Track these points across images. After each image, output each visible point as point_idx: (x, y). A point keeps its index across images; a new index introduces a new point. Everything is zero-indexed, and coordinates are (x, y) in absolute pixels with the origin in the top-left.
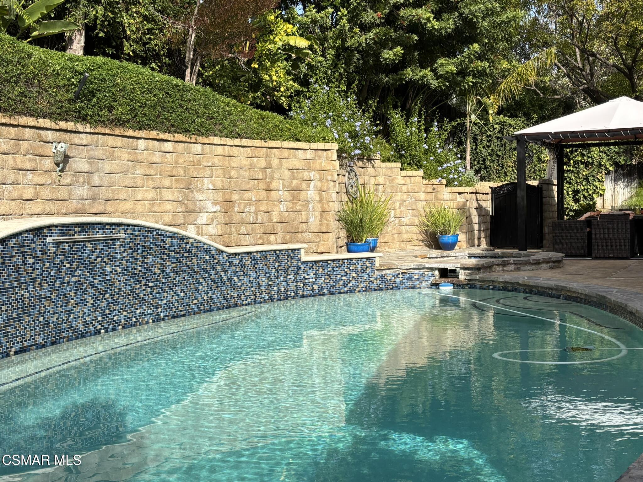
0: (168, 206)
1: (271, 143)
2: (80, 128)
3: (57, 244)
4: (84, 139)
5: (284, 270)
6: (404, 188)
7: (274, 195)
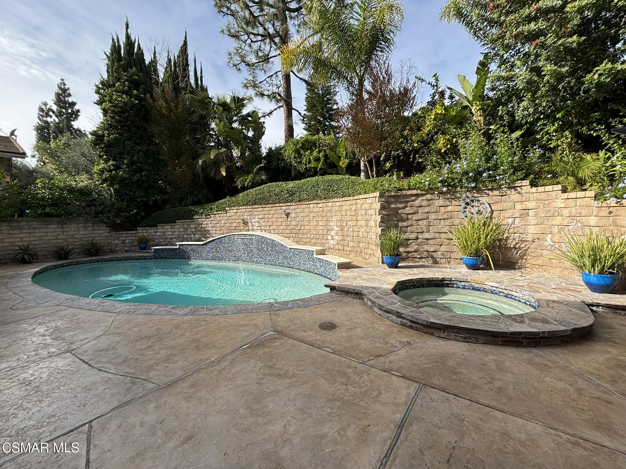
3: (237, 238)
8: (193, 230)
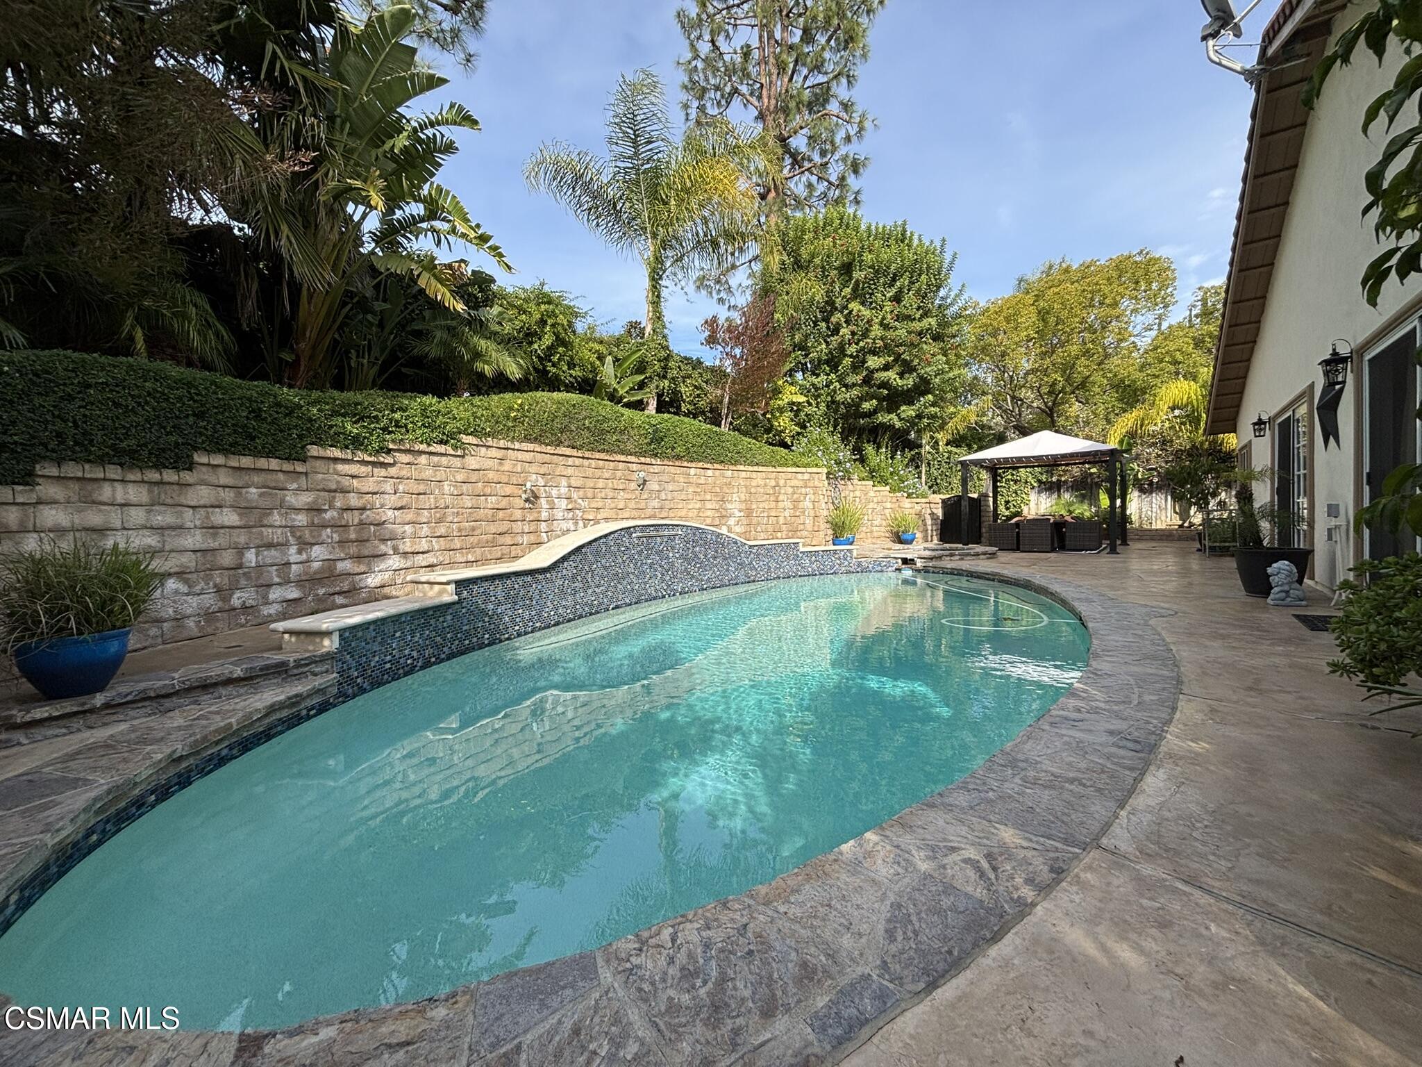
0: (709, 513)
1: (779, 469)
2: (654, 462)
3: (639, 538)
4: (656, 468)
5: (788, 558)
6: (875, 500)
7: (781, 505)
8: (301, 519)
